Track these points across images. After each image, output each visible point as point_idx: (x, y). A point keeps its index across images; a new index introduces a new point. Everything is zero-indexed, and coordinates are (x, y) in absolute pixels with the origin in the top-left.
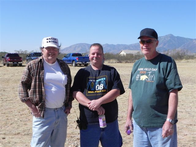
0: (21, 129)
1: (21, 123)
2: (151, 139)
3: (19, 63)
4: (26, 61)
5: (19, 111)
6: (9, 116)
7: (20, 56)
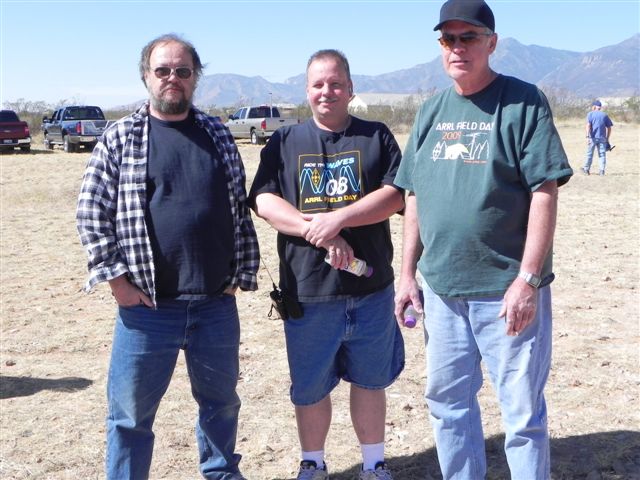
0: (59, 337)
1: (58, 319)
2: (478, 331)
3: (20, 141)
4: (41, 135)
5: (44, 286)
6: (15, 302)
7: (22, 119)
